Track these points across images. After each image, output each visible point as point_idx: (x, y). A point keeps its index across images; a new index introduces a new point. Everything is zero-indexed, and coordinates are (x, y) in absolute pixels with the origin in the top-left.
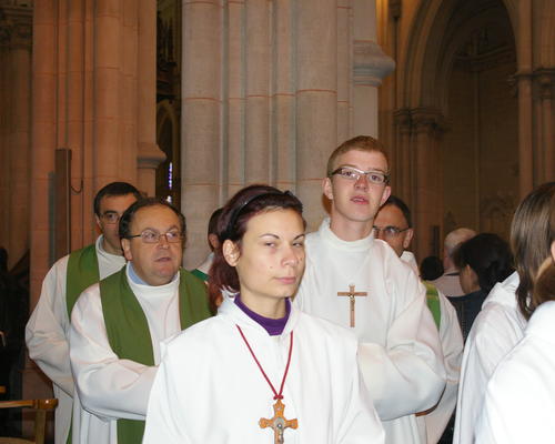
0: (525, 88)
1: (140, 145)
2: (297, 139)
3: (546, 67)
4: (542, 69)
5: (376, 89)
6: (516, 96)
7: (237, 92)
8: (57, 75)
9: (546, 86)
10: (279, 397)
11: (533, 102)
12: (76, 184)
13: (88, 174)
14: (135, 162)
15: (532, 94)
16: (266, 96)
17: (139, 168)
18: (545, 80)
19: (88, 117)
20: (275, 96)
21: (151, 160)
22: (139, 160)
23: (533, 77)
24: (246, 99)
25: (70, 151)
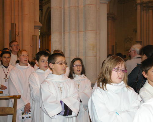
0: (139, 7)
1: (35, 22)
2: (85, 19)
3: (144, 1)
4: (143, 2)
5: (106, 5)
6: (136, 9)
7: (67, 5)
8: (11, 2)
9: (144, 7)
10: (6, 75)
11: (141, 11)
12: (17, 33)
13: (20, 30)
14: (34, 27)
15: (141, 9)
16: (76, 6)
17: (35, 29)
18: (144, 5)
19: (20, 14)
20: (78, 6)
21: (38, 27)
22: (35, 26)
23: (141, 4)
24: (70, 7)
25: (15, 24)
